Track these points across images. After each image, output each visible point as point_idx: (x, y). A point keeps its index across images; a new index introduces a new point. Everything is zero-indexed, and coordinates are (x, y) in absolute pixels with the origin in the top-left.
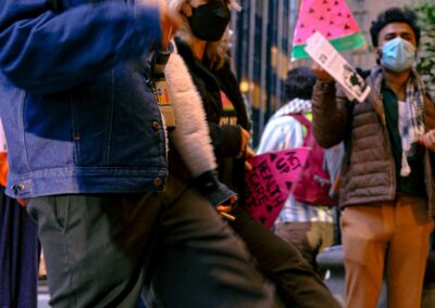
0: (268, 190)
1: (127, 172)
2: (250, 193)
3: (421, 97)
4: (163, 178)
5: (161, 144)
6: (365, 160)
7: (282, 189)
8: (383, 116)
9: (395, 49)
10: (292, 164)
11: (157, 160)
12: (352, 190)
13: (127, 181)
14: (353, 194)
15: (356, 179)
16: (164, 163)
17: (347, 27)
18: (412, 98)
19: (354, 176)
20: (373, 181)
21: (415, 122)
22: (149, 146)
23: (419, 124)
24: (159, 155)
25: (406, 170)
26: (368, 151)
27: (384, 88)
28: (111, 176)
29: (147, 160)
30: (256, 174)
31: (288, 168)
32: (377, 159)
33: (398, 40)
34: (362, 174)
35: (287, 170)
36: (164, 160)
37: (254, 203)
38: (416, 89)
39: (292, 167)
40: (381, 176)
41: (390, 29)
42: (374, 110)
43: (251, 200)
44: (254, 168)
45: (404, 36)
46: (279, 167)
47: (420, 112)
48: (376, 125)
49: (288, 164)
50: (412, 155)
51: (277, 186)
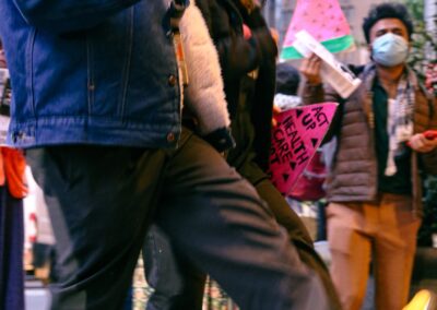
0: (293, 147)
1: (141, 126)
2: (274, 150)
3: (412, 95)
4: (176, 135)
5: (176, 101)
6: (350, 159)
7: (306, 146)
8: (371, 115)
9: (388, 44)
10: (319, 120)
11: (171, 116)
12: (337, 187)
13: (140, 135)
14: (336, 191)
15: (341, 177)
16: (177, 119)
17: (338, 30)
18: (402, 96)
19: (340, 173)
20: (356, 180)
21: (403, 121)
22: (164, 102)
23: (407, 123)
24: (173, 111)
25: (391, 170)
26: (353, 150)
27: (376, 86)
28: (125, 129)
29: (161, 115)
30: (281, 131)
31: (314, 124)
32: (361, 159)
33: (389, 37)
34: (346, 172)
35: (313, 126)
36: (177, 117)
37: (277, 160)
38: (408, 87)
39: (318, 124)
40: (363, 176)
41: (381, 25)
42: (361, 110)
43: (274, 156)
44: (279, 124)
45: (395, 31)
46: (305, 124)
47: (410, 111)
48: (363, 125)
49: (315, 120)
50: (399, 154)
51: (302, 143)
